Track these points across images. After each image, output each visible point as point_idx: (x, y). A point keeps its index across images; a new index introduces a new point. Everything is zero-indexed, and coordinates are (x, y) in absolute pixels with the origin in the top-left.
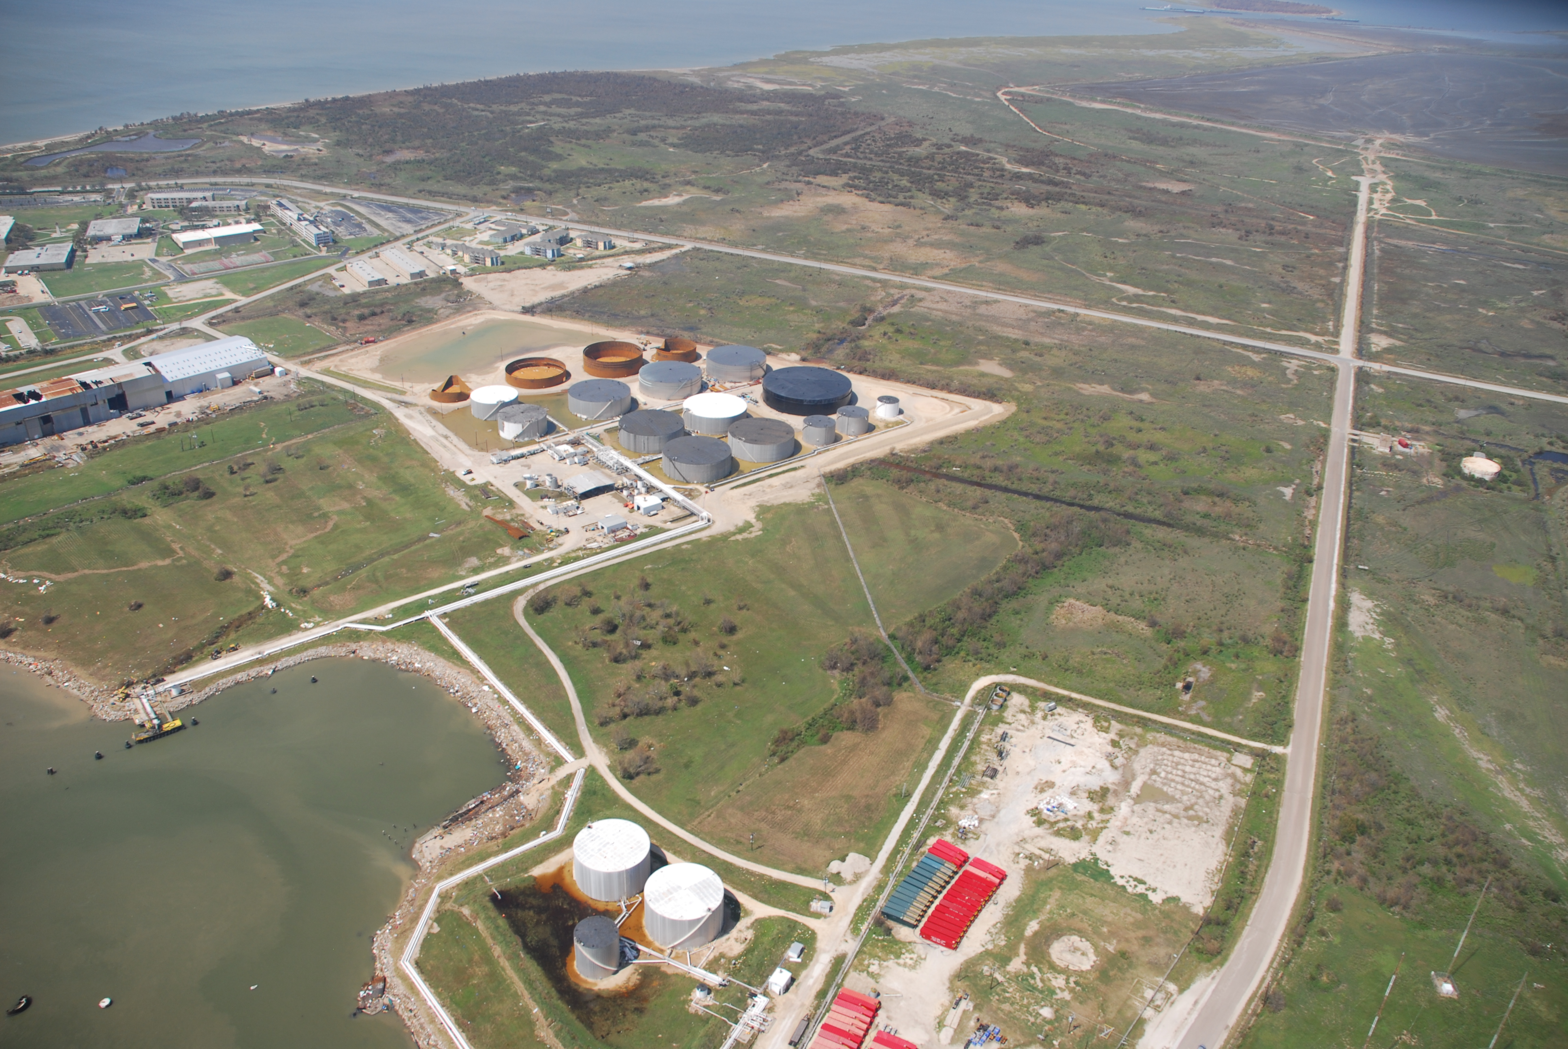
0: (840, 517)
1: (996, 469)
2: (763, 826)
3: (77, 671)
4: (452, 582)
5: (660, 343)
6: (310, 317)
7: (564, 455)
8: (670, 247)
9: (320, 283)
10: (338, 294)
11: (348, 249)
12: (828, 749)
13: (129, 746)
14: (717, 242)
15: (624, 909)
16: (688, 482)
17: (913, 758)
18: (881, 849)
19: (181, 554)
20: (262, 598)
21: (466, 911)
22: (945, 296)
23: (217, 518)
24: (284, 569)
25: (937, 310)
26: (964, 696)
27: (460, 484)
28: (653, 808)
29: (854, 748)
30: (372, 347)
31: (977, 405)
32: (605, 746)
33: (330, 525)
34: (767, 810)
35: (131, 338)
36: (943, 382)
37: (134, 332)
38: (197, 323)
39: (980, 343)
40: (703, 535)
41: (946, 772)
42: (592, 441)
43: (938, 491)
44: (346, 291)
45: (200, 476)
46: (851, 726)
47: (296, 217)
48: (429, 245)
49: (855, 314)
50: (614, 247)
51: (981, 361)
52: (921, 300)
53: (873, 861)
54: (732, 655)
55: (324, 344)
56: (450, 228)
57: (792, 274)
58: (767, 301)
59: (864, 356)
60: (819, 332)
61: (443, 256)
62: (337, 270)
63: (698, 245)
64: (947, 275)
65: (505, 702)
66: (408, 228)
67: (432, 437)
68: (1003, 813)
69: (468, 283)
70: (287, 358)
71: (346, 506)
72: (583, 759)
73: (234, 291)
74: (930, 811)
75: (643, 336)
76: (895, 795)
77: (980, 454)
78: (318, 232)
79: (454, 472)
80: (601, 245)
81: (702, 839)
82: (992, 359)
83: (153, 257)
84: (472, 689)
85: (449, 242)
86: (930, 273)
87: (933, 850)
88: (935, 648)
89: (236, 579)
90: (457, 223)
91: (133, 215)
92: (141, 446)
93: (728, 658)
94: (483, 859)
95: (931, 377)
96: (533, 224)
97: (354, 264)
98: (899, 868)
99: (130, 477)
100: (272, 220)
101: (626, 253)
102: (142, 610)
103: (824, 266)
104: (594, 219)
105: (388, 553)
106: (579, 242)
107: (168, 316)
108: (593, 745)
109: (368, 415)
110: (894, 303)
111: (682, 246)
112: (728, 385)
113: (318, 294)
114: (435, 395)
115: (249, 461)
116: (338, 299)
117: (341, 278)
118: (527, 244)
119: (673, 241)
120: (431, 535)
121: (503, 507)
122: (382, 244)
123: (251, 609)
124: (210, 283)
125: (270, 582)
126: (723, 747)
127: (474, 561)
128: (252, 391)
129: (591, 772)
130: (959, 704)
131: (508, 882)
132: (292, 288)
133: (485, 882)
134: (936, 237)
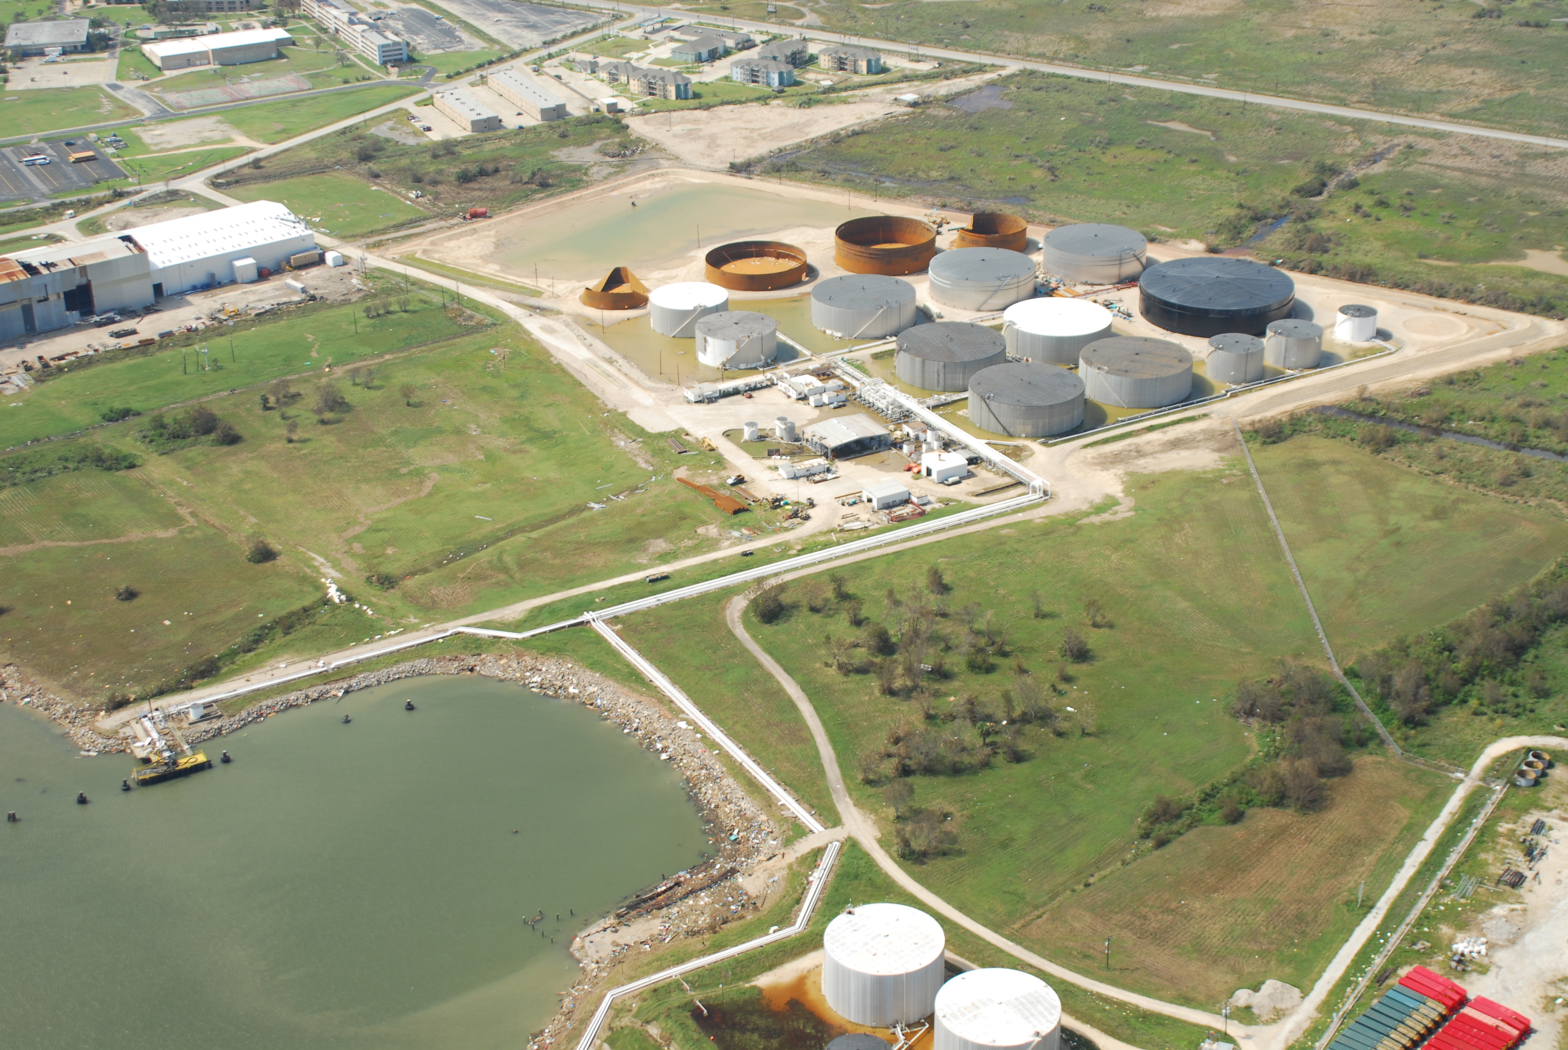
0: (1267, 492)
1: (1547, 424)
2: (1126, 934)
3: (42, 682)
4: (626, 573)
5: (967, 221)
6: (377, 176)
7: (806, 390)
8: (981, 69)
9: (390, 124)
10: (423, 141)
11: (434, 71)
12: (1237, 831)
13: (127, 788)
14: (1064, 60)
15: (902, 1038)
16: (1010, 435)
17: (1378, 851)
18: (1319, 976)
19: (192, 521)
20: (321, 588)
21: (654, 1030)
22: (1468, 145)
23: (247, 473)
24: (357, 547)
25: (1454, 169)
26: (1471, 765)
27: (637, 432)
28: (949, 902)
29: (1281, 832)
30: (481, 223)
31: (1521, 322)
32: (875, 811)
33: (428, 485)
34: (1133, 914)
35: (88, 204)
36: (1459, 286)
37: (94, 195)
38: (195, 184)
39: (1529, 222)
40: (1038, 515)
41: (1434, 873)
42: (850, 369)
43: (1442, 457)
44: (435, 136)
45: (217, 412)
46: (1279, 800)
47: (345, 18)
48: (571, 65)
49: (1304, 177)
50: (884, 70)
51: (1530, 252)
52: (1425, 153)
53: (1305, 994)
54: (1081, 690)
55: (401, 218)
56: (604, 39)
57: (1195, 113)
58: (1151, 156)
59: (1321, 245)
60: (1241, 206)
61: (594, 84)
62: (418, 104)
63: (1030, 66)
64: (1475, 110)
65: (713, 745)
66: (533, 38)
67: (588, 362)
68: (1529, 938)
69: (638, 126)
70: (347, 237)
71: (452, 460)
72: (839, 828)
73: (249, 135)
74: (1403, 929)
75: (934, 211)
76: (1348, 903)
77: (1519, 400)
78: (384, 42)
79: (624, 414)
80: (863, 65)
81: (1026, 948)
82: (1550, 248)
83: (114, 81)
84: (661, 726)
85: (602, 60)
86: (1444, 108)
87: (1406, 982)
88: (1424, 690)
89: (280, 561)
90: (615, 29)
91: (76, 15)
92: (118, 365)
93: (1074, 694)
94: (681, 961)
95: (1436, 279)
96: (745, 30)
97: (447, 94)
98: (1349, 1005)
99: (105, 410)
100: (304, 23)
101: (907, 78)
102: (135, 602)
103: (1251, 98)
104: (848, 23)
105: (522, 530)
106: (824, 62)
107: (145, 173)
108: (854, 811)
109: (479, 328)
110: (1374, 159)
111: (1003, 67)
112: (1080, 289)
113: (387, 140)
114: (592, 298)
115: (293, 390)
116: (422, 150)
117: (425, 116)
118: (736, 64)
119: (986, 59)
120: (592, 505)
121: (707, 467)
122: (491, 63)
123: (307, 603)
124: (209, 122)
125: (336, 565)
126: (1064, 821)
127: (660, 545)
128: (289, 287)
129: (851, 846)
130: (1460, 775)
131: (719, 992)
132: (344, 132)
133: (683, 990)
134: (1460, 47)
